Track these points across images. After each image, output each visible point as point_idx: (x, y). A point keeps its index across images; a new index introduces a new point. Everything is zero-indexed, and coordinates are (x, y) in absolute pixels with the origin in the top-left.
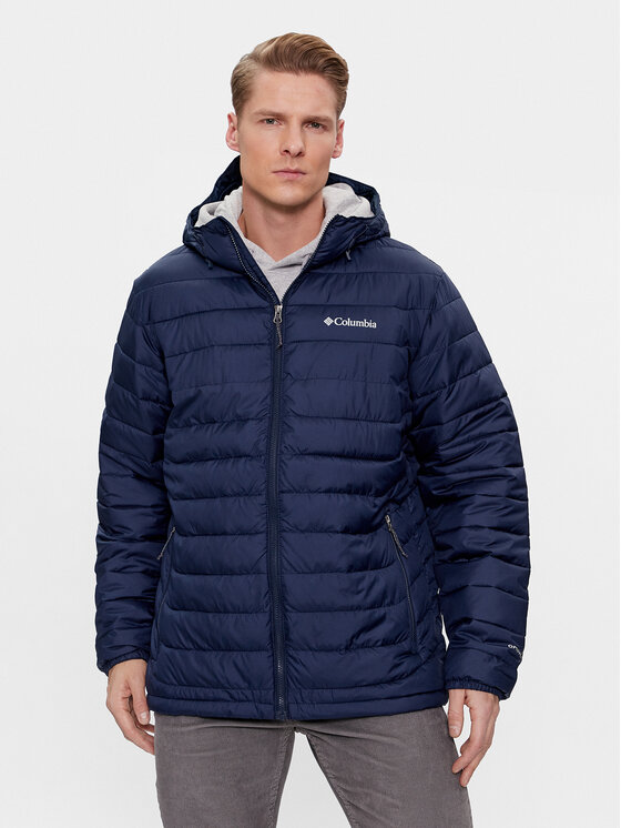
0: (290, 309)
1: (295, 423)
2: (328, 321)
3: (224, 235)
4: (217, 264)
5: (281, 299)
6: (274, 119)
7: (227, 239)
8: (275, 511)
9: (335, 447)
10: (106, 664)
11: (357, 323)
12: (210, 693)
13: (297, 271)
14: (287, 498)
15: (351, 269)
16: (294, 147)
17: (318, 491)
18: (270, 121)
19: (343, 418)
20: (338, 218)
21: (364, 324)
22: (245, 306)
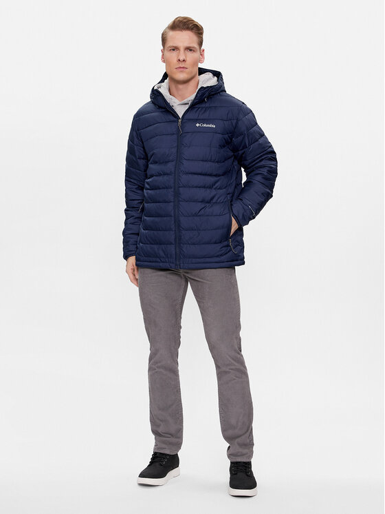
0: (184, 121)
1: (185, 162)
2: (198, 125)
4: (159, 106)
5: (181, 117)
6: (175, 49)
7: (160, 97)
8: (177, 194)
9: (200, 171)
10: (126, 257)
11: (208, 126)
12: (154, 259)
13: (187, 107)
14: (181, 189)
15: (207, 105)
16: (181, 59)
17: (193, 187)
18: (174, 50)
19: (202, 161)
20: (202, 88)
21: (210, 126)
22: (170, 121)
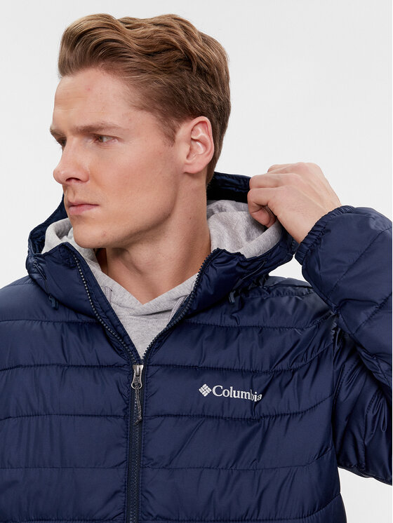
0: (152, 370)
2: (205, 390)
3: (72, 268)
4: (62, 304)
7: (73, 273)
22: (95, 363)
